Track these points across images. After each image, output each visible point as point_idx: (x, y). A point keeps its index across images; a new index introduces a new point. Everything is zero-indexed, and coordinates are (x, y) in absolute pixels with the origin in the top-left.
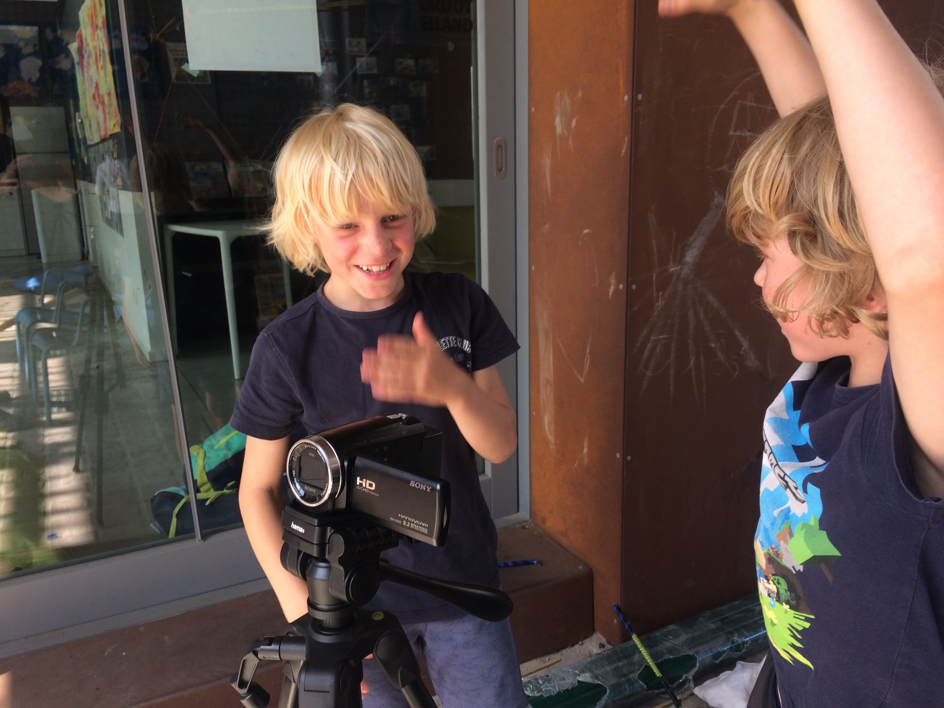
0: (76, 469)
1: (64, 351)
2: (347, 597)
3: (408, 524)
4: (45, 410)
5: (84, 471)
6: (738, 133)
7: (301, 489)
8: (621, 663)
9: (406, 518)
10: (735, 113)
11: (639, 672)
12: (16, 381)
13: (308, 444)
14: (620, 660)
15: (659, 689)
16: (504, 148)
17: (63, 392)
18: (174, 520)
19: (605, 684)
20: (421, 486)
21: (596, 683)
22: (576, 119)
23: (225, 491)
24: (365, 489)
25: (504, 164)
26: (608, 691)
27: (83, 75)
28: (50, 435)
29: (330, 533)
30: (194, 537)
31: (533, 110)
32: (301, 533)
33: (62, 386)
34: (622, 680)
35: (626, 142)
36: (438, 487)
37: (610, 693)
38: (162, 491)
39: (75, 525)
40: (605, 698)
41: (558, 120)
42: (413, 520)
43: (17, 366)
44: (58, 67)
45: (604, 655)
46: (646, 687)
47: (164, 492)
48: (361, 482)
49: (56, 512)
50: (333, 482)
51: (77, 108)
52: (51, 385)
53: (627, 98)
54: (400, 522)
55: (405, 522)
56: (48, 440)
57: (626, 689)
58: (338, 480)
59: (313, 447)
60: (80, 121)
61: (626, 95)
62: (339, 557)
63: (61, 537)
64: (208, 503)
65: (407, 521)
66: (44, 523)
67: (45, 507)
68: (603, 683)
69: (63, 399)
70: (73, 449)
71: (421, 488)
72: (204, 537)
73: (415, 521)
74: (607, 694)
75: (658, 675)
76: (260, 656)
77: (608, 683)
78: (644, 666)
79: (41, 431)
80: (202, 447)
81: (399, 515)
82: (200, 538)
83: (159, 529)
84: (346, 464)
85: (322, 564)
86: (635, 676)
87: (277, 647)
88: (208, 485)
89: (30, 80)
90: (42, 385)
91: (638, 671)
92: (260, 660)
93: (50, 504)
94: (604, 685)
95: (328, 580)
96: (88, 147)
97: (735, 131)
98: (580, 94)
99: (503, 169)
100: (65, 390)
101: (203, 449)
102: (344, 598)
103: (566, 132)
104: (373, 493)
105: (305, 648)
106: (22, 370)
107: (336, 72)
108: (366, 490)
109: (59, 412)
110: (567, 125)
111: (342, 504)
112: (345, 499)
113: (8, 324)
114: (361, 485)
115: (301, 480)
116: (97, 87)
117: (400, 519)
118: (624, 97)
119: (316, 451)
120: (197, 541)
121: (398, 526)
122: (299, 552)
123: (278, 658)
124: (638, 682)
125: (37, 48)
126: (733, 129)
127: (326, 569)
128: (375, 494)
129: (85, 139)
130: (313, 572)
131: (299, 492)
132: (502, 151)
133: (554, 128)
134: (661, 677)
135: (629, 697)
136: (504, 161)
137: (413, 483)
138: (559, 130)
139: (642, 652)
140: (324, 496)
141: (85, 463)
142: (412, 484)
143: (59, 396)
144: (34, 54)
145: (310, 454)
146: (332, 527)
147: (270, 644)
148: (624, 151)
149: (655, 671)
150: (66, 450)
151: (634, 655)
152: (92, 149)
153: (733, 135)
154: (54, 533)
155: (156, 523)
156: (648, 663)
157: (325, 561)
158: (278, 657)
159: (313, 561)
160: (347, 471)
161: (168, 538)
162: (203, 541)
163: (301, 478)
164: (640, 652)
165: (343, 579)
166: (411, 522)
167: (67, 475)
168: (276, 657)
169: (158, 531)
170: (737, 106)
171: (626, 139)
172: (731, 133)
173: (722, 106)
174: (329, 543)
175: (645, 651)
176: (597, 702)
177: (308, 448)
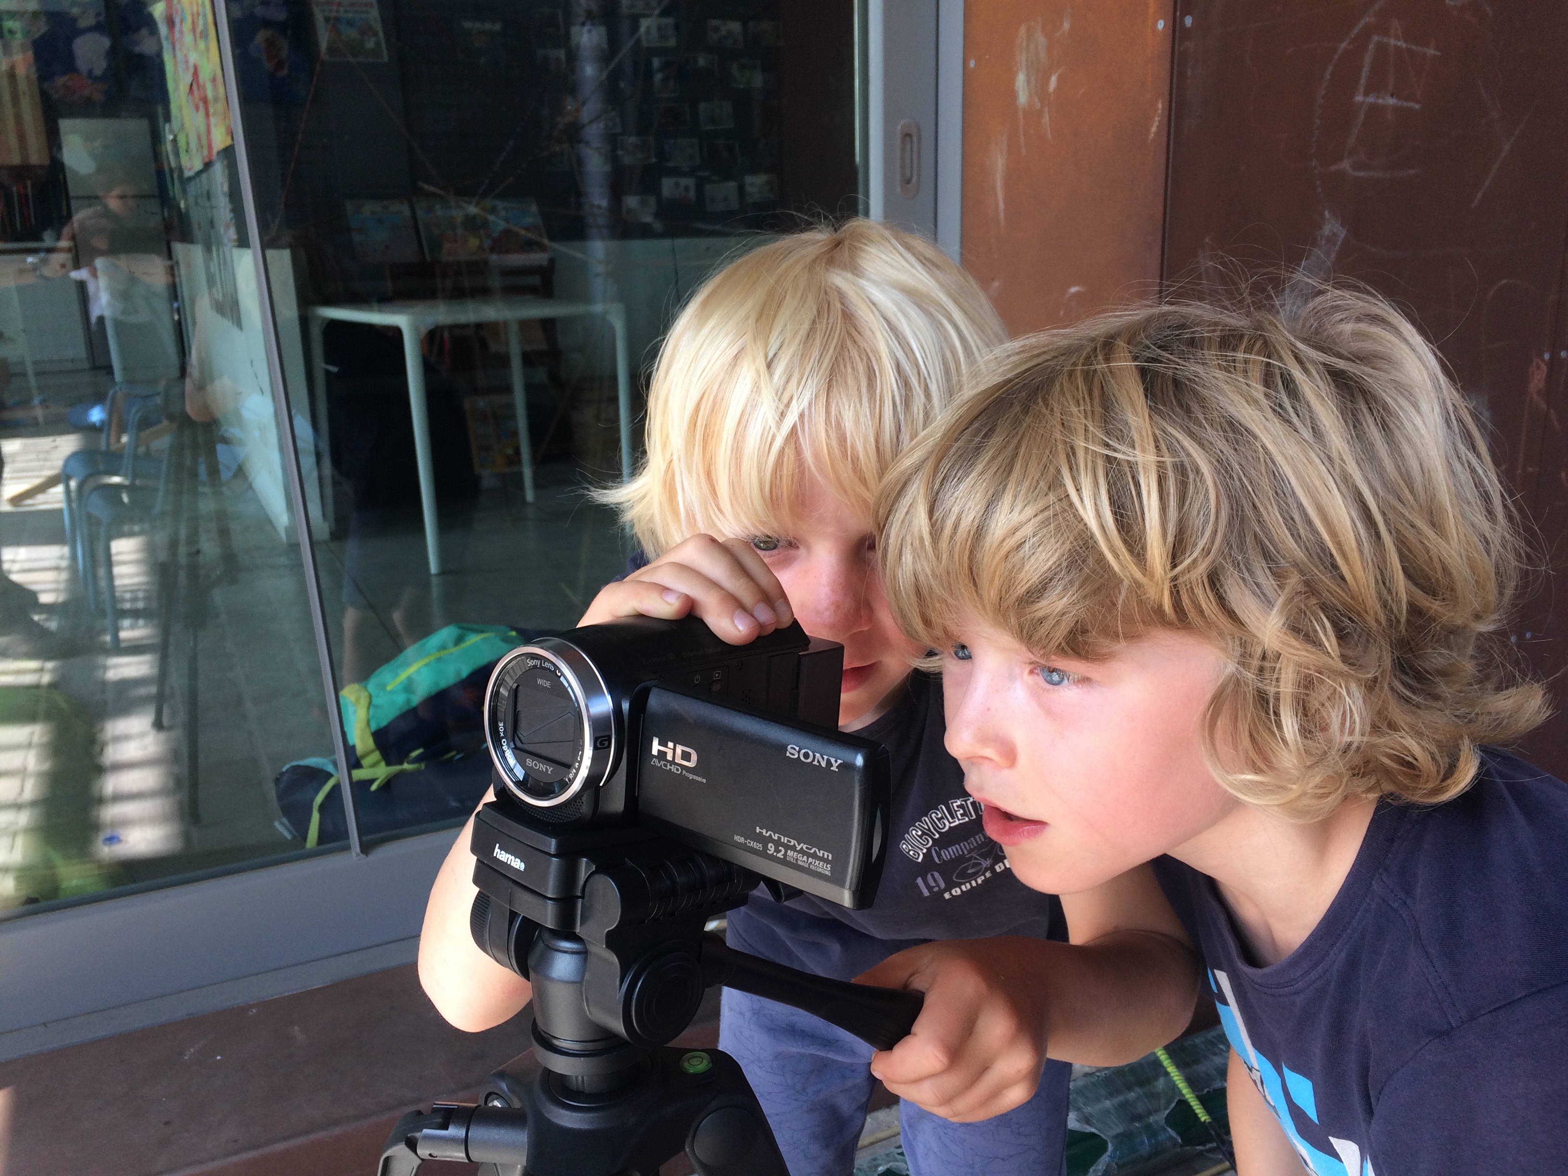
0: (158, 725)
1: (146, 526)
2: (625, 1028)
3: (780, 851)
4: (108, 622)
5: (170, 728)
6: (1371, 99)
7: (518, 765)
8: (1133, 1094)
9: (775, 837)
10: (1368, 60)
11: (1167, 1112)
12: (64, 576)
13: (534, 656)
14: (1129, 1088)
15: (1203, 1144)
16: (915, 139)
17: (141, 595)
18: (316, 817)
19: (1103, 1133)
20: (814, 756)
21: (1087, 1131)
22: (1057, 74)
23: (406, 766)
24: (671, 765)
25: (915, 172)
26: (1110, 1147)
27: (175, 57)
28: (116, 666)
29: (586, 873)
30: (347, 848)
31: (972, 64)
32: (518, 870)
33: (139, 584)
34: (1136, 1127)
35: (1160, 111)
36: (859, 761)
37: (1114, 1151)
38: (295, 763)
39: (151, 820)
40: (1105, 1159)
41: (1021, 79)
42: (793, 842)
43: (66, 550)
44: (137, 49)
45: (1100, 1078)
46: (1180, 1141)
47: (298, 767)
48: (662, 748)
49: (119, 798)
50: (595, 748)
51: (168, 118)
52: (118, 582)
53: (1162, 25)
54: (759, 846)
55: (771, 848)
56: (112, 675)
57: (1143, 1143)
58: (606, 743)
59: (547, 665)
60: (171, 137)
61: (1160, 19)
62: (608, 931)
63: (127, 842)
64: (374, 787)
65: (778, 843)
66: (98, 816)
67: (101, 788)
68: (1099, 1130)
69: (140, 605)
70: (153, 690)
71: (816, 760)
72: (366, 849)
73: (799, 845)
74: (1108, 1153)
75: (1203, 1119)
76: (424, 1151)
77: (1110, 1131)
78: (1176, 1100)
79: (101, 660)
80: (365, 688)
81: (758, 830)
82: (358, 850)
83: (291, 832)
84: (626, 706)
85: (566, 945)
86: (1159, 1118)
87: (460, 1132)
88: (376, 755)
89: (90, 72)
90: (103, 583)
91: (1166, 1108)
92: (423, 1160)
93: (112, 784)
94: (1102, 1135)
95: (581, 982)
96: (185, 182)
97: (1366, 94)
98: (1066, 26)
99: (914, 180)
100: (145, 591)
101: (367, 690)
102: (619, 1027)
103: (1037, 100)
104: (691, 776)
105: (526, 1140)
106: (74, 557)
107: (605, 46)
108: (673, 768)
109: (132, 627)
110: (1039, 88)
111: (617, 803)
112: (624, 789)
113: (51, 482)
114: (662, 755)
115: (519, 744)
116: (196, 74)
117: (759, 838)
118: (1157, 21)
119: (554, 674)
120: (354, 854)
121: (754, 857)
122: (513, 915)
123: (462, 1158)
124: (1166, 1129)
125: (102, 18)
126: (1362, 90)
127: (574, 956)
128: (695, 777)
129: (181, 170)
130: (545, 962)
131: (511, 770)
132: (912, 142)
133: (1012, 95)
134: (1209, 1123)
135: (1150, 1157)
136: (915, 165)
137: (795, 749)
138: (1023, 98)
139: (1172, 1075)
140: (572, 781)
141: (173, 715)
142: (793, 752)
143: (134, 600)
144: (98, 28)
145: (539, 681)
146: (592, 859)
147: (445, 1127)
148: (1154, 129)
149: (1197, 1111)
150: (142, 691)
151: (1156, 1078)
152: (192, 184)
153: (1363, 103)
154: (116, 834)
155: (285, 820)
156: (1183, 1095)
157: (572, 937)
158: (463, 1155)
159: (546, 935)
160: (629, 725)
161: (304, 847)
162: (365, 856)
163: (517, 739)
164: (1167, 1074)
165: (618, 983)
166: (787, 847)
167: (142, 735)
168: (458, 1155)
169: (289, 836)
170: (1371, 46)
171: (1160, 106)
172: (1359, 98)
173: (1343, 45)
174: (583, 897)
175: (1177, 1073)
176: (1090, 1167)
177: (535, 667)
